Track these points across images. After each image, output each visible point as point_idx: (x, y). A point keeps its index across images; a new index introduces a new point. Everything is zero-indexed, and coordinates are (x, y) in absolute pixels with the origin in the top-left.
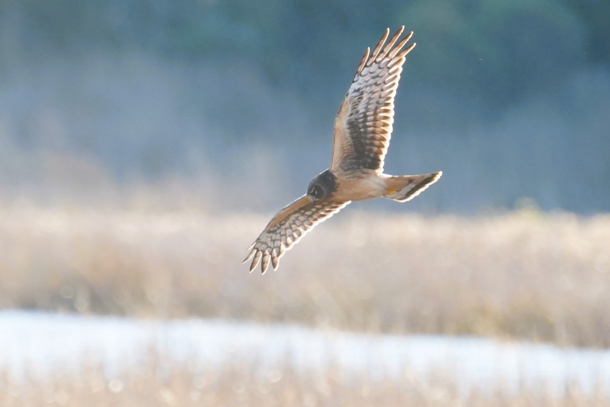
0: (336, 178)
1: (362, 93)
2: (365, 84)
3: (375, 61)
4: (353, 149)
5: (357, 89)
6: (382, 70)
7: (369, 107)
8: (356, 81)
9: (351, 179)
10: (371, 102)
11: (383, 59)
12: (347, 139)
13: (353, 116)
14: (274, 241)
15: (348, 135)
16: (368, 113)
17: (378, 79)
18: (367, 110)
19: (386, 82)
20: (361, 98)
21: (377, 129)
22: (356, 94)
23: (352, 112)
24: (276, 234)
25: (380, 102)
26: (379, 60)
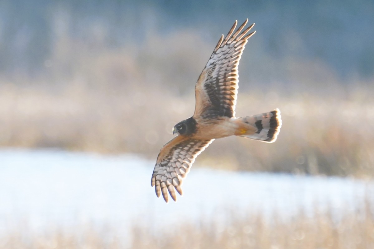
0: (197, 124)
1: (215, 65)
2: (218, 59)
3: (227, 44)
4: (211, 102)
5: (212, 63)
6: (230, 49)
7: (220, 73)
8: (212, 58)
9: (208, 125)
10: (221, 70)
11: (232, 42)
12: (205, 96)
13: (208, 81)
14: (170, 173)
15: (206, 94)
16: (219, 78)
17: (227, 55)
18: (218, 75)
19: (232, 56)
20: (214, 68)
21: (228, 87)
22: (211, 66)
23: (208, 78)
24: (169, 167)
25: (228, 70)
26: (228, 43)
